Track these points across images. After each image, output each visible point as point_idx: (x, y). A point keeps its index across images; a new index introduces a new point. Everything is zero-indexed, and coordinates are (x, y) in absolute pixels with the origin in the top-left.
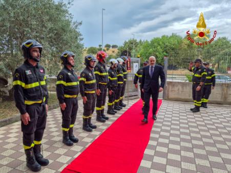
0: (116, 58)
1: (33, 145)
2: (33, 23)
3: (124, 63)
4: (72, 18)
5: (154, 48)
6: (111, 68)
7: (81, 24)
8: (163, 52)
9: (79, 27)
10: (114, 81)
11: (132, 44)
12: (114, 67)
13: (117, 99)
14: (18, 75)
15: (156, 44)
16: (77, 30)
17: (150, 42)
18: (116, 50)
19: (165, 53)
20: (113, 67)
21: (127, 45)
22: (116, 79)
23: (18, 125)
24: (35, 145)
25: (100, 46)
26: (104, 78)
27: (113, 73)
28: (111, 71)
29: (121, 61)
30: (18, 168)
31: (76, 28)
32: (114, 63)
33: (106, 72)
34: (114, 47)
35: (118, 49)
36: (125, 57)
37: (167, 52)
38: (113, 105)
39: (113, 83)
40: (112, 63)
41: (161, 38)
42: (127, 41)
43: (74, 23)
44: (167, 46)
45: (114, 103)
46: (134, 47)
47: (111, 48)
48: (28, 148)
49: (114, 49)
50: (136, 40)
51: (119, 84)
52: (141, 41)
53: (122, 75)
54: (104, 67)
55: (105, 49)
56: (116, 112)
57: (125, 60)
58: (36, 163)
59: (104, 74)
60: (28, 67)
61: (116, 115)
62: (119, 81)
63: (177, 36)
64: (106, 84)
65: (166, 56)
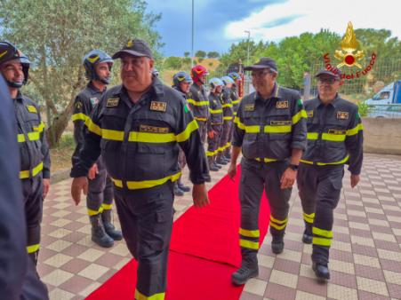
0: (219, 77)
1: (101, 210)
2: (84, 20)
3: (234, 85)
4: (144, 9)
5: (287, 56)
6: (212, 94)
7: (159, 17)
8: (303, 64)
9: (155, 23)
10: (217, 116)
11: (245, 49)
12: (217, 92)
13: (222, 146)
14: (79, 105)
15: (290, 50)
16: (153, 29)
17: (278, 46)
18: (216, 62)
19: (306, 66)
20: (214, 91)
21: (236, 52)
22: (220, 111)
23: (67, 185)
24: (105, 210)
25: (187, 54)
26: (202, 109)
27: (215, 101)
28: (212, 98)
29: (230, 81)
30: (80, 242)
31: (151, 25)
32: (216, 85)
33: (206, 100)
34: (212, 55)
35: (220, 60)
36: (235, 74)
37: (309, 64)
38: (215, 156)
39: (216, 119)
40: (212, 85)
41: (299, 37)
42: (237, 44)
43: (148, 16)
44: (310, 52)
45: (216, 152)
46: (248, 56)
47: (206, 58)
48: (95, 213)
49: (211, 60)
50: (253, 43)
51: (225, 121)
52: (261, 43)
53: (230, 106)
54: (203, 92)
55: (197, 59)
56: (220, 168)
57: (235, 80)
58: (107, 236)
59: (202, 103)
60: (94, 92)
61: (220, 171)
62: (225, 115)
63: (330, 34)
64: (205, 120)
65: (307, 71)
